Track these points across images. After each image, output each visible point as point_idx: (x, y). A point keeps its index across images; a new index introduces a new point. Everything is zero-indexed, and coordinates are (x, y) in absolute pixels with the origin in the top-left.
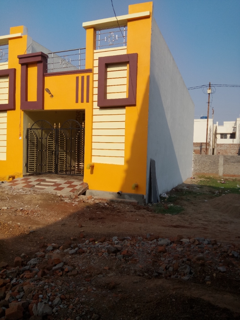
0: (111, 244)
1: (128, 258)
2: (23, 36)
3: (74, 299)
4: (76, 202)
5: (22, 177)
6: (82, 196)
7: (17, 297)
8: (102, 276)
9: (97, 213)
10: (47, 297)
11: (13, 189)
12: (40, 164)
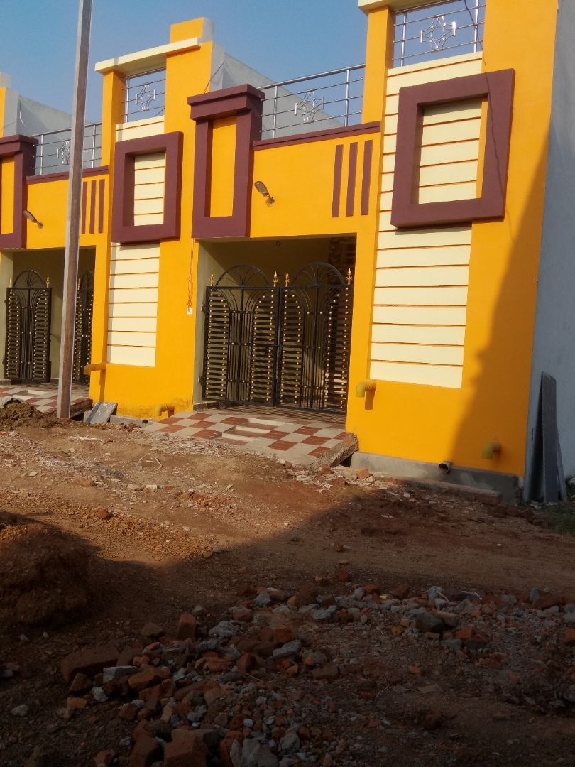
0: (426, 606)
1: (477, 649)
2: (201, 45)
3: (333, 740)
4: (326, 484)
5: (190, 411)
6: (340, 467)
7: (191, 716)
8: (405, 689)
9: (384, 518)
10: (265, 727)
11: (171, 439)
12: (236, 378)
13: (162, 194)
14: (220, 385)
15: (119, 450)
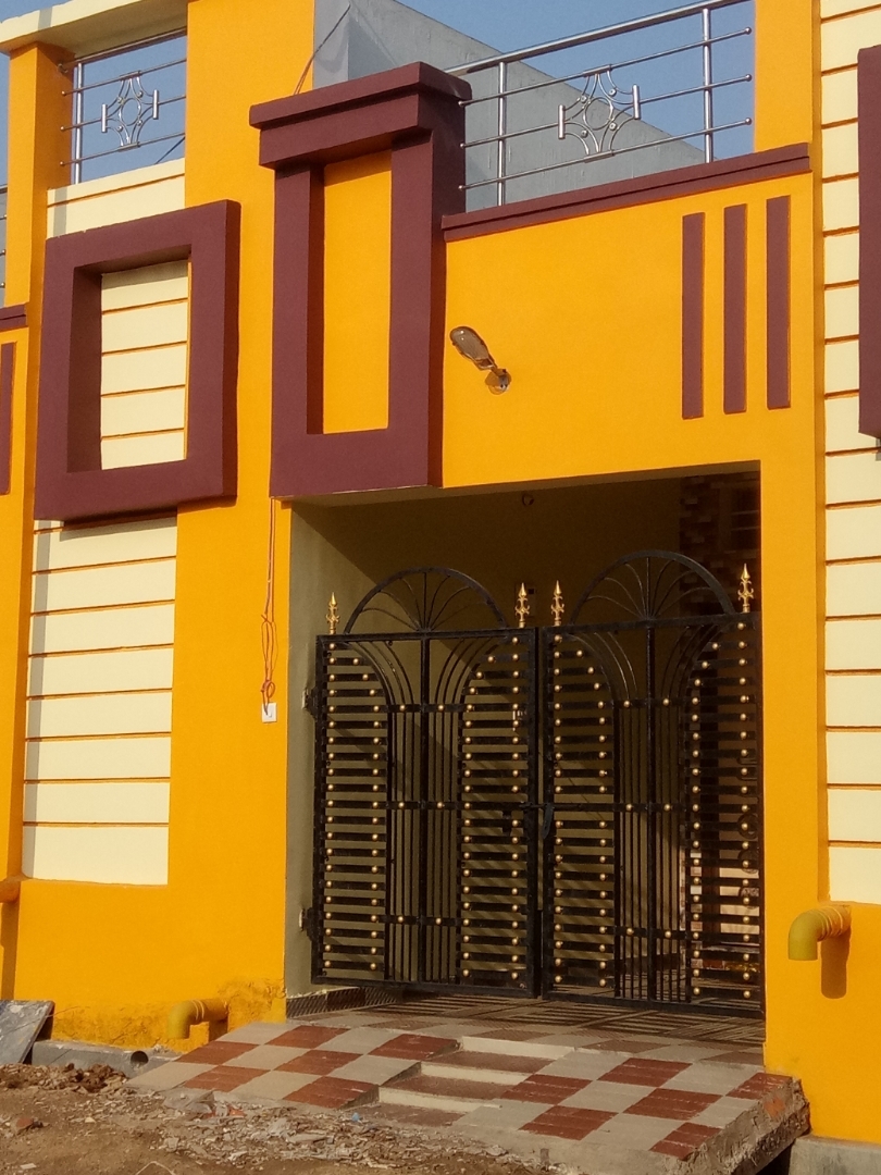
5: (277, 1020)
11: (221, 1111)
12: (415, 912)
13: (180, 373)
14: (366, 934)
15: (61, 1151)
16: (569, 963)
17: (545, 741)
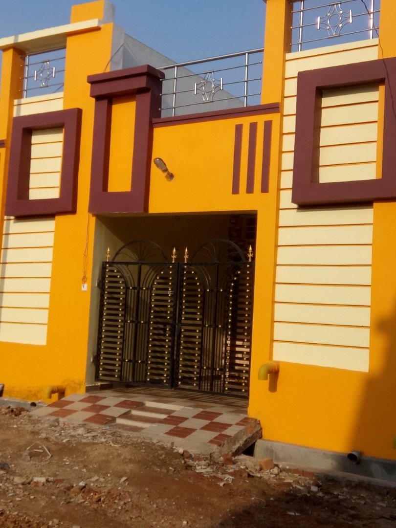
2: (102, 26)
4: (228, 476)
5: (82, 393)
6: (243, 457)
9: (290, 516)
11: (61, 425)
12: (132, 358)
13: (59, 167)
14: (114, 365)
16: (183, 378)
17: (179, 302)
